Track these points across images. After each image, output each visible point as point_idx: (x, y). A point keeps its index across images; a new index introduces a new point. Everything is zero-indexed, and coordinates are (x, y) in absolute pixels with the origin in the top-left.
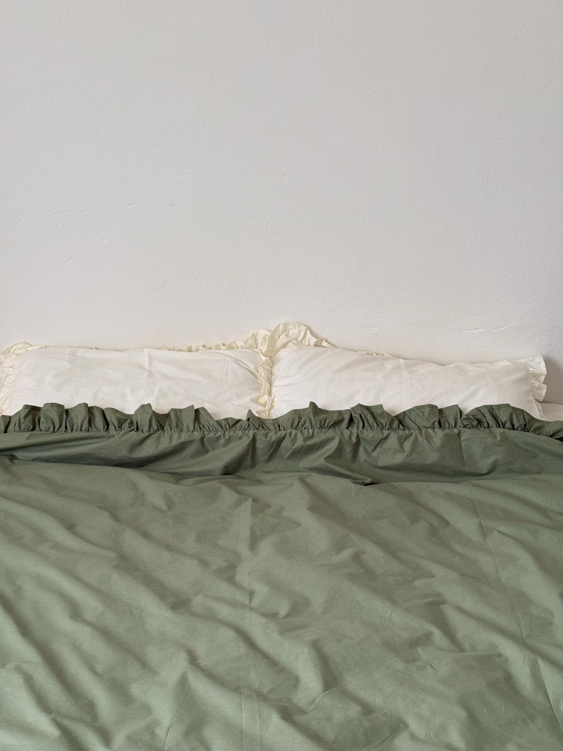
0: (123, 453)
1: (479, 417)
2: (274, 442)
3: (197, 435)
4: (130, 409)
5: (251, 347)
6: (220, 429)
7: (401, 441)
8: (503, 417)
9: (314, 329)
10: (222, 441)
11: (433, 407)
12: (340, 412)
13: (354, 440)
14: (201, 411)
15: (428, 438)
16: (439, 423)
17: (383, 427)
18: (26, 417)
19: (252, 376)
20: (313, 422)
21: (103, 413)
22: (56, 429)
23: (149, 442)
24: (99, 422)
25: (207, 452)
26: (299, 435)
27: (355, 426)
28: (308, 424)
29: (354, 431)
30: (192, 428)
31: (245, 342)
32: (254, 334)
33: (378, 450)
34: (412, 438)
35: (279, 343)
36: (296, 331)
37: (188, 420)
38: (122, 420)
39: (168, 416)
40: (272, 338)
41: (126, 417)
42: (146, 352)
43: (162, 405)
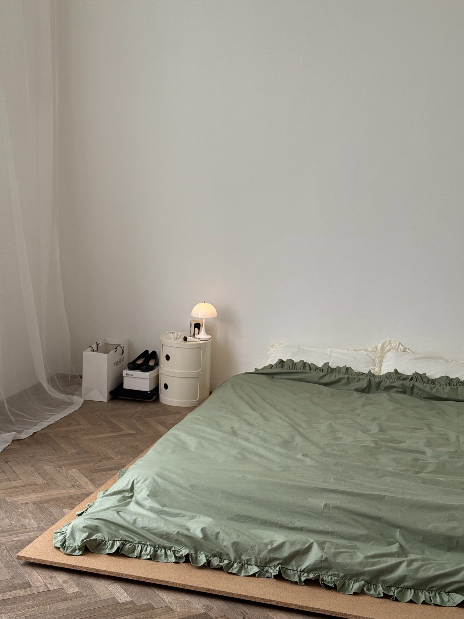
0: (316, 379)
2: (377, 383)
3: (346, 376)
4: (320, 365)
5: (374, 351)
6: (356, 374)
10: (356, 379)
11: (448, 377)
12: (408, 375)
13: (412, 384)
14: (349, 368)
16: (449, 383)
17: (424, 382)
18: (279, 363)
19: (373, 361)
20: (395, 377)
21: (309, 365)
22: (290, 369)
23: (326, 377)
25: (350, 383)
26: (388, 380)
27: (413, 381)
28: (393, 377)
30: (344, 374)
31: (372, 349)
32: (376, 346)
33: (422, 391)
34: (437, 387)
35: (386, 349)
36: (395, 345)
37: (344, 370)
38: (317, 368)
39: (335, 369)
40: (383, 348)
41: (318, 368)
42: (329, 349)
43: (333, 365)
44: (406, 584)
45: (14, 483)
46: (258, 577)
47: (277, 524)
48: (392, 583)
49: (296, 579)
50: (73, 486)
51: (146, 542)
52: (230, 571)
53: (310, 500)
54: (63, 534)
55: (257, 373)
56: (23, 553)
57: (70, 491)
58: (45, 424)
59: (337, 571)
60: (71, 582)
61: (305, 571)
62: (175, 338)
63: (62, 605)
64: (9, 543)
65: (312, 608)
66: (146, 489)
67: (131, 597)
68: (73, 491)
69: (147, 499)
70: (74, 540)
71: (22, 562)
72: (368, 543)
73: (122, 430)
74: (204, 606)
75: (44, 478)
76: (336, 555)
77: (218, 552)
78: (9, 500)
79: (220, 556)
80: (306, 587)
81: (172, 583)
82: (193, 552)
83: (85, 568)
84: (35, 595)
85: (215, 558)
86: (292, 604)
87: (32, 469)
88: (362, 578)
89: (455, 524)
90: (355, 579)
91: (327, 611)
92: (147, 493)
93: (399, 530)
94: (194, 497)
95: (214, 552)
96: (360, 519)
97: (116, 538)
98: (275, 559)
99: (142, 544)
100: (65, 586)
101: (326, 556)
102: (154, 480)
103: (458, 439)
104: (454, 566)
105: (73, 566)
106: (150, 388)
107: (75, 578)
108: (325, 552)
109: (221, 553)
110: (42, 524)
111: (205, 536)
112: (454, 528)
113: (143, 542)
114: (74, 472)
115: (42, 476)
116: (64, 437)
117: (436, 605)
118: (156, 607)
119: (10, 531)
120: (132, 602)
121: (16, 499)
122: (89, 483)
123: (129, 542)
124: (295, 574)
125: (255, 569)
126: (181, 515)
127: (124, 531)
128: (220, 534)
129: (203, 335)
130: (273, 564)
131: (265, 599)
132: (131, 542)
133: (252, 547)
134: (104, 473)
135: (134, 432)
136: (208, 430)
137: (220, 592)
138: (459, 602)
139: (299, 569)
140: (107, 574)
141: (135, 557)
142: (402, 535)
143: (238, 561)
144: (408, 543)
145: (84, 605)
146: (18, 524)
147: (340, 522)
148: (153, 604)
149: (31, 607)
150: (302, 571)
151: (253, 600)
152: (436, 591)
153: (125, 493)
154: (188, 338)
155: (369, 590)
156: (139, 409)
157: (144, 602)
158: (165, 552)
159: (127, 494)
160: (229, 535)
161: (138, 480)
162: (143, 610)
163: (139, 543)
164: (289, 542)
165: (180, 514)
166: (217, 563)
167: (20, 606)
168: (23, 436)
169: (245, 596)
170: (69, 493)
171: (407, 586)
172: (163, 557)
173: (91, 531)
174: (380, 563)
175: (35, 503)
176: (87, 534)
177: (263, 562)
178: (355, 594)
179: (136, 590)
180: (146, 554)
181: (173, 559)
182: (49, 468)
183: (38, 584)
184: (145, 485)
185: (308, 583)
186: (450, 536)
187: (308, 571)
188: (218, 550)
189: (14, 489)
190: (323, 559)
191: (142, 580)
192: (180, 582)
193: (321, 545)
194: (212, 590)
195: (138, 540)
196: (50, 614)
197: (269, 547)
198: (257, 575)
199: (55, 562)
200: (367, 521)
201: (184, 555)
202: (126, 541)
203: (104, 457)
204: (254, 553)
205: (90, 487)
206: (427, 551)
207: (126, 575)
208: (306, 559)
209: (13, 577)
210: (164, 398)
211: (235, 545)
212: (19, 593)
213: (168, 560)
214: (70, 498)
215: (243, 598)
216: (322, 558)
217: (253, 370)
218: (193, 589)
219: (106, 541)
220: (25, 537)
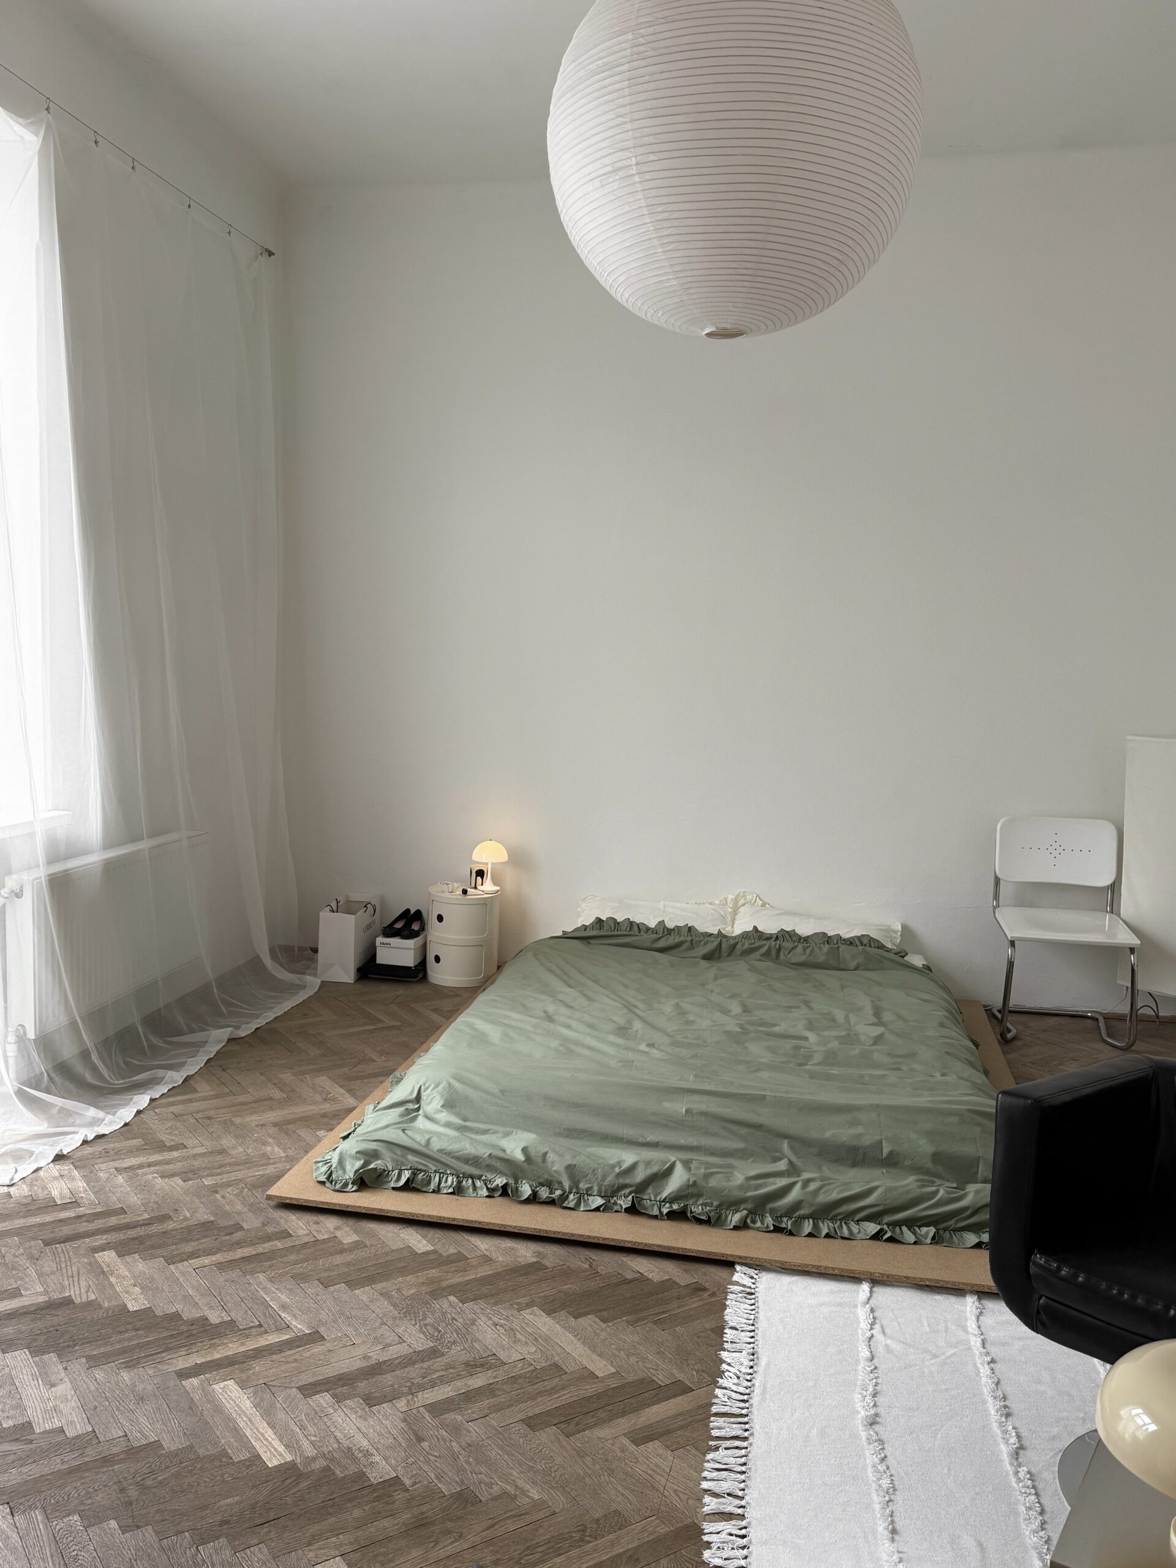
0: (648, 944)
1: (852, 940)
2: (730, 946)
3: (689, 938)
4: (652, 924)
5: (724, 905)
6: (701, 936)
7: (805, 949)
8: (865, 941)
9: (761, 897)
10: (702, 943)
11: (824, 934)
12: (771, 934)
13: (777, 946)
14: (692, 927)
15: (820, 948)
16: (828, 942)
17: (794, 942)
18: (596, 923)
19: (722, 917)
20: (755, 936)
21: (638, 925)
22: (613, 930)
23: (662, 940)
24: (636, 929)
25: (694, 948)
26: (745, 941)
27: (779, 940)
28: (752, 937)
29: (778, 942)
30: (686, 935)
31: (720, 901)
32: (726, 899)
33: (791, 953)
34: (811, 948)
35: (740, 903)
36: (750, 897)
37: (685, 931)
38: (648, 929)
39: (674, 929)
40: (736, 901)
41: (650, 929)
42: (662, 903)
43: (670, 925)
44: (802, 1212)
45: (242, 1098)
46: (604, 1211)
47: (623, 1139)
48: (782, 1212)
49: (656, 1212)
50: (325, 1099)
51: (446, 1170)
52: (565, 1205)
53: (666, 1104)
54: (326, 1163)
55: (566, 936)
56: (274, 1191)
57: (322, 1107)
58: (271, 1016)
59: (710, 1198)
60: (347, 1229)
61: (667, 1200)
62: (450, 890)
63: (338, 1259)
64: (249, 1179)
65: (682, 1249)
66: (438, 1097)
67: (433, 1245)
68: (327, 1107)
69: (442, 1112)
70: (344, 1171)
71: (272, 1203)
72: (747, 1159)
73: (380, 1021)
74: (534, 1253)
75: (282, 1090)
76: (707, 1176)
77: (547, 1180)
78: (237, 1120)
79: (549, 1184)
80: (669, 1222)
81: (487, 1224)
82: (511, 1181)
83: (364, 1208)
84: (299, 1246)
85: (543, 1188)
86: (654, 1245)
87: (262, 1077)
88: (743, 1206)
89: (859, 1130)
90: (734, 1208)
91: (702, 1251)
92: (442, 1103)
93: (786, 1141)
94: (506, 1107)
95: (541, 1180)
96: (735, 1128)
97: (403, 1165)
98: (625, 1186)
99: (441, 1173)
100: (338, 1234)
101: (694, 1179)
102: (449, 1084)
103: (847, 1018)
104: (863, 1186)
105: (348, 1206)
106: (414, 963)
107: (351, 1222)
108: (692, 1174)
109: (551, 1181)
110: (291, 1152)
111: (528, 1159)
112: (859, 1136)
113: (441, 1171)
114: (323, 1081)
115: (279, 1088)
116: (299, 1033)
117: (843, 1238)
118: (469, 1257)
119: (247, 1163)
120: (435, 1252)
121: (248, 1119)
122: (347, 1095)
123: (421, 1171)
124: (653, 1205)
125: (599, 1201)
126: (491, 1132)
127: (414, 1156)
128: (548, 1155)
129: (488, 886)
130: (623, 1192)
131: (618, 1240)
132: (425, 1171)
133: (594, 1170)
134: (366, 1081)
135: (398, 1024)
136: (513, 1015)
137: (554, 1233)
138: (874, 1233)
139: (658, 1199)
140: (396, 1215)
141: (431, 1191)
142: (792, 1148)
143: (574, 1191)
144: (799, 1158)
145: (369, 1257)
146: (257, 1153)
147: (707, 1133)
148: (465, 1253)
149: (296, 1263)
150: (662, 1201)
151: (601, 1242)
152: (841, 1220)
153: (407, 1104)
154: (469, 889)
155: (754, 1222)
156: (400, 993)
157: (452, 1251)
158: (473, 1182)
159: (411, 1106)
160: (561, 1156)
161: (426, 1086)
162: (453, 1262)
163: (435, 1172)
164: (644, 1161)
165: (490, 1130)
166: (547, 1195)
167: (281, 1262)
168: (242, 1033)
169: (589, 1237)
170: (322, 1109)
171: (803, 1215)
172: (471, 1190)
173: (367, 1158)
174: (765, 1185)
175: (275, 1125)
176: (362, 1162)
177: (609, 1191)
178: (736, 1228)
179: (437, 1235)
180: (446, 1187)
181: (485, 1192)
182: (287, 1077)
183: (301, 1232)
184: (437, 1092)
185: (672, 1216)
186: (855, 1146)
187: (671, 1200)
188: (546, 1177)
189: (241, 1106)
190: (691, 1183)
191: (446, 1222)
192: (499, 1222)
193: (687, 1164)
194: (543, 1230)
195: (434, 1168)
196: (325, 1271)
197: (617, 1170)
198: (601, 1209)
199: (322, 1202)
200: (744, 1131)
201: (500, 1185)
202: (418, 1170)
203: (362, 1058)
204: (597, 1179)
205: (351, 1101)
206: (825, 1168)
207: (423, 1215)
208: (667, 1184)
209: (264, 1225)
210: (435, 975)
211: (570, 1168)
212: (276, 1246)
213: (477, 1194)
214: (324, 1116)
215: (587, 1240)
216: (689, 1181)
217: (560, 934)
218: (516, 1231)
219: (389, 1171)
220: (270, 1170)
